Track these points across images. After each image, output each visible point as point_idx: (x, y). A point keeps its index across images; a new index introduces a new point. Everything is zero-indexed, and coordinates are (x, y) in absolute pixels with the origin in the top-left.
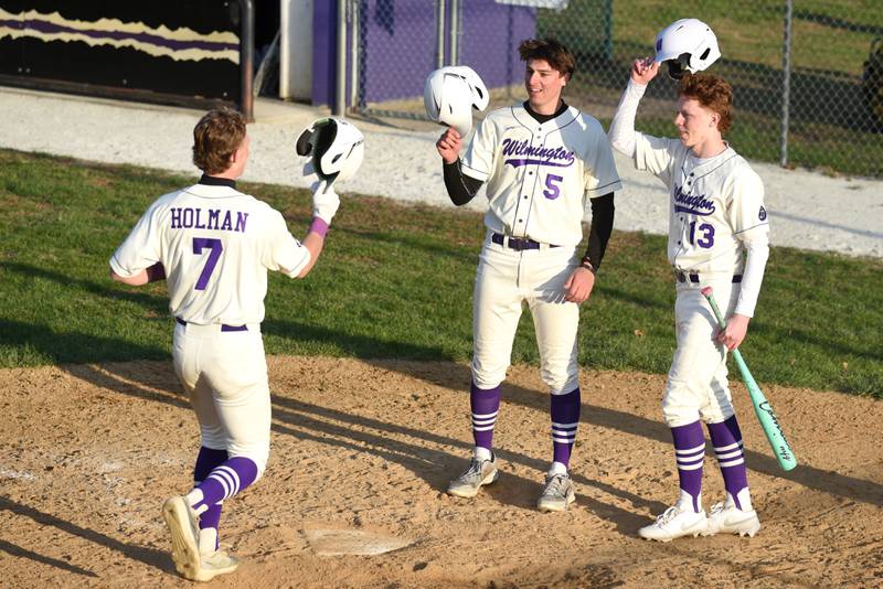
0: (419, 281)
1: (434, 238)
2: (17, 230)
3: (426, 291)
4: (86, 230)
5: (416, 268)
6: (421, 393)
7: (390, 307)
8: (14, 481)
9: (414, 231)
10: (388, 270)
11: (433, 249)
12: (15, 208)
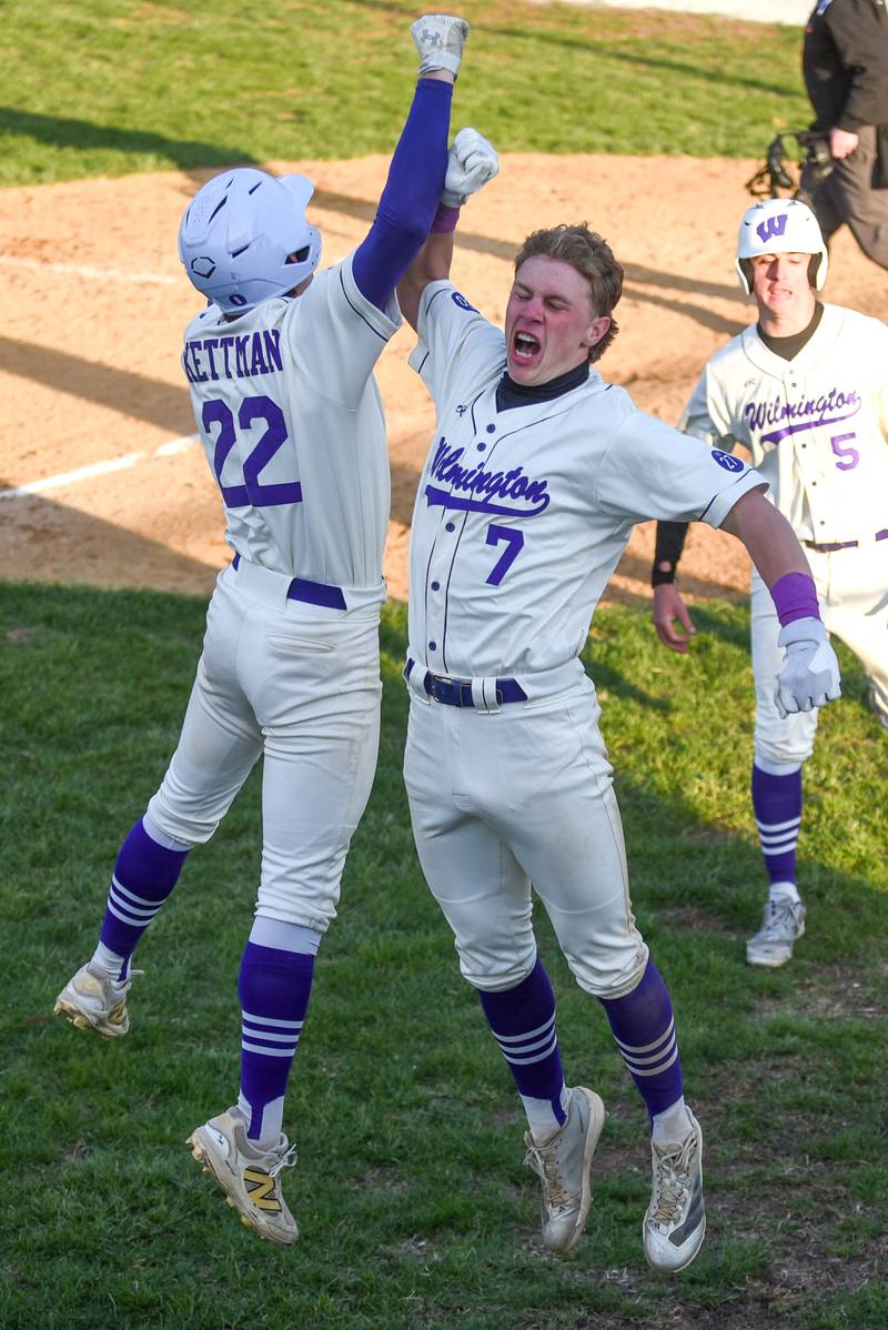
0: (556, 76)
1: (572, 33)
2: (153, 38)
3: (562, 86)
4: (221, 36)
5: (552, 63)
6: (558, 187)
7: (527, 102)
8: (156, 285)
9: (550, 27)
10: (524, 66)
11: (571, 44)
12: (150, 17)
